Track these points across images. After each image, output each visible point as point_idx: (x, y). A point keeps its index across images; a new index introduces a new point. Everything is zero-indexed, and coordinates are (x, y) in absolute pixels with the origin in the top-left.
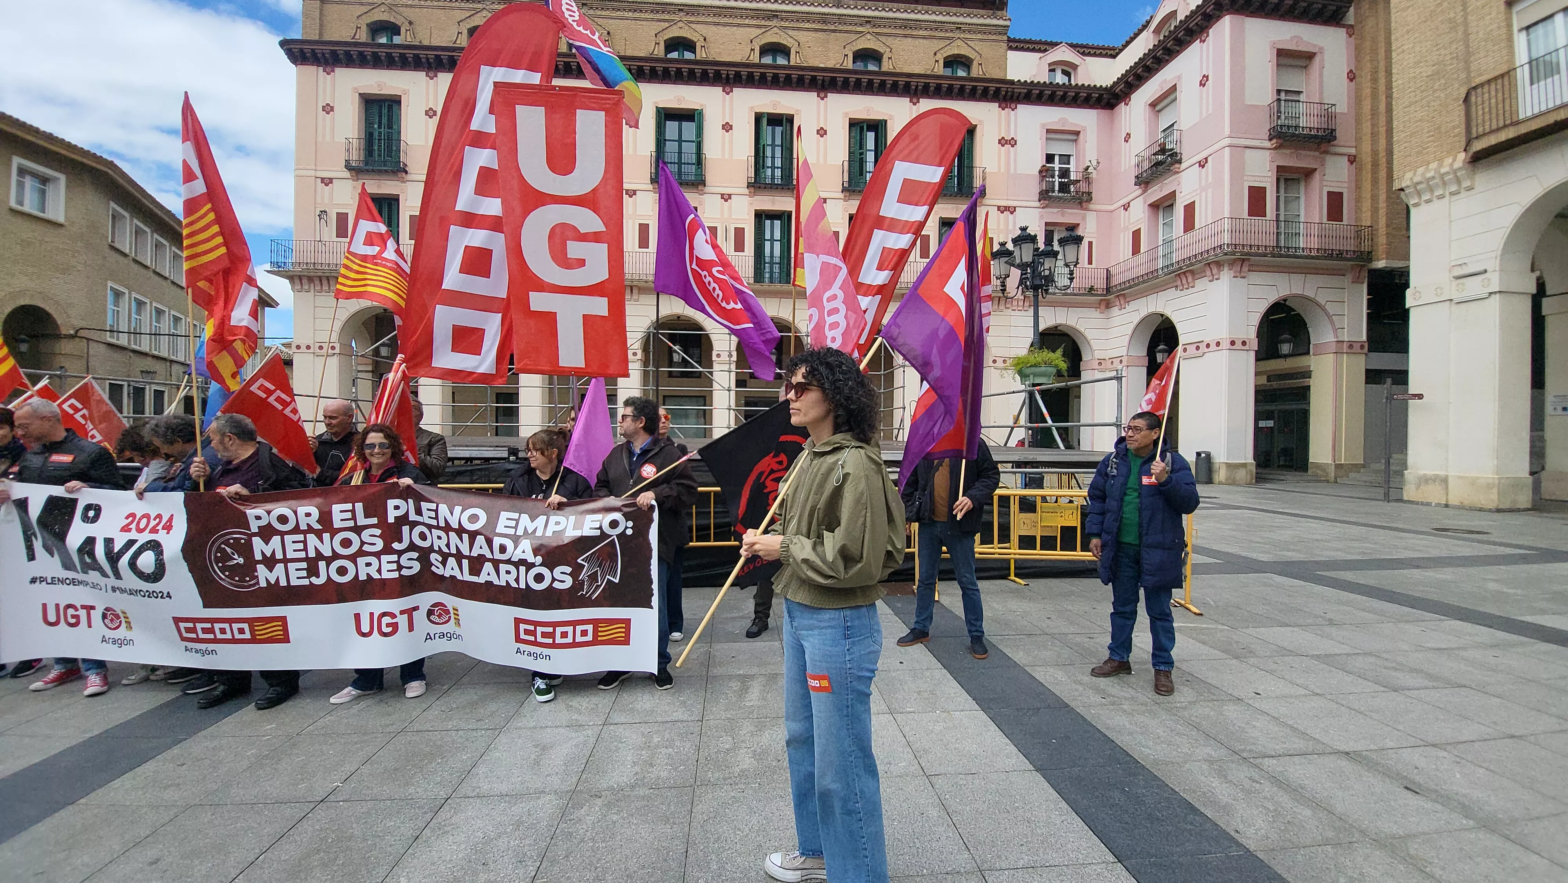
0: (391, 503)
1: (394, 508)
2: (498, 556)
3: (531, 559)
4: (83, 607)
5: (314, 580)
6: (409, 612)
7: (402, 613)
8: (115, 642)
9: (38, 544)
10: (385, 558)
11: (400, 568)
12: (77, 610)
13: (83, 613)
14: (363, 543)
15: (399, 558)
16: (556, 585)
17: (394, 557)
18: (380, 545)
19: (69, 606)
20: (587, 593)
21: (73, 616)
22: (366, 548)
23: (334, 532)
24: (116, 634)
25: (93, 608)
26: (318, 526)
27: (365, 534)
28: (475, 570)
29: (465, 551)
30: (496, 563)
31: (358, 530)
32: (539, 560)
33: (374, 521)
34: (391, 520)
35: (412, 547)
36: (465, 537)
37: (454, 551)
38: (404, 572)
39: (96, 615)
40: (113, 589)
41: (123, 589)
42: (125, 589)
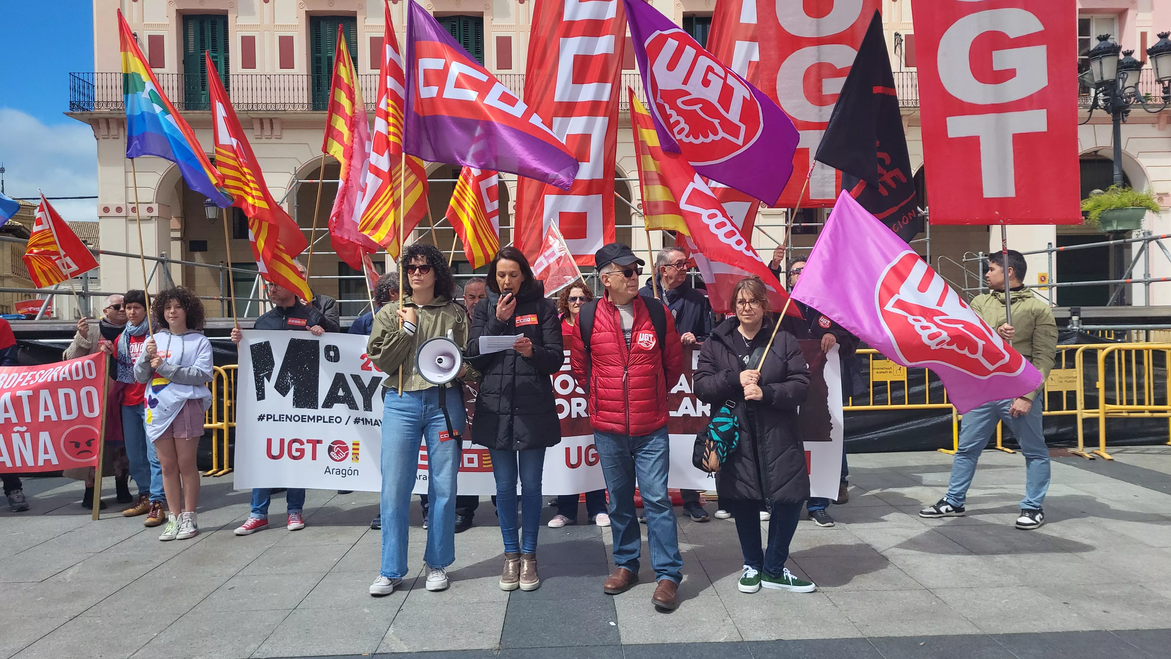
4: (310, 441)
8: (339, 472)
9: (269, 386)
12: (302, 443)
13: (308, 448)
19: (295, 441)
21: (297, 450)
24: (341, 465)
25: (320, 441)
40: (357, 421)
41: (369, 420)
42: (371, 420)
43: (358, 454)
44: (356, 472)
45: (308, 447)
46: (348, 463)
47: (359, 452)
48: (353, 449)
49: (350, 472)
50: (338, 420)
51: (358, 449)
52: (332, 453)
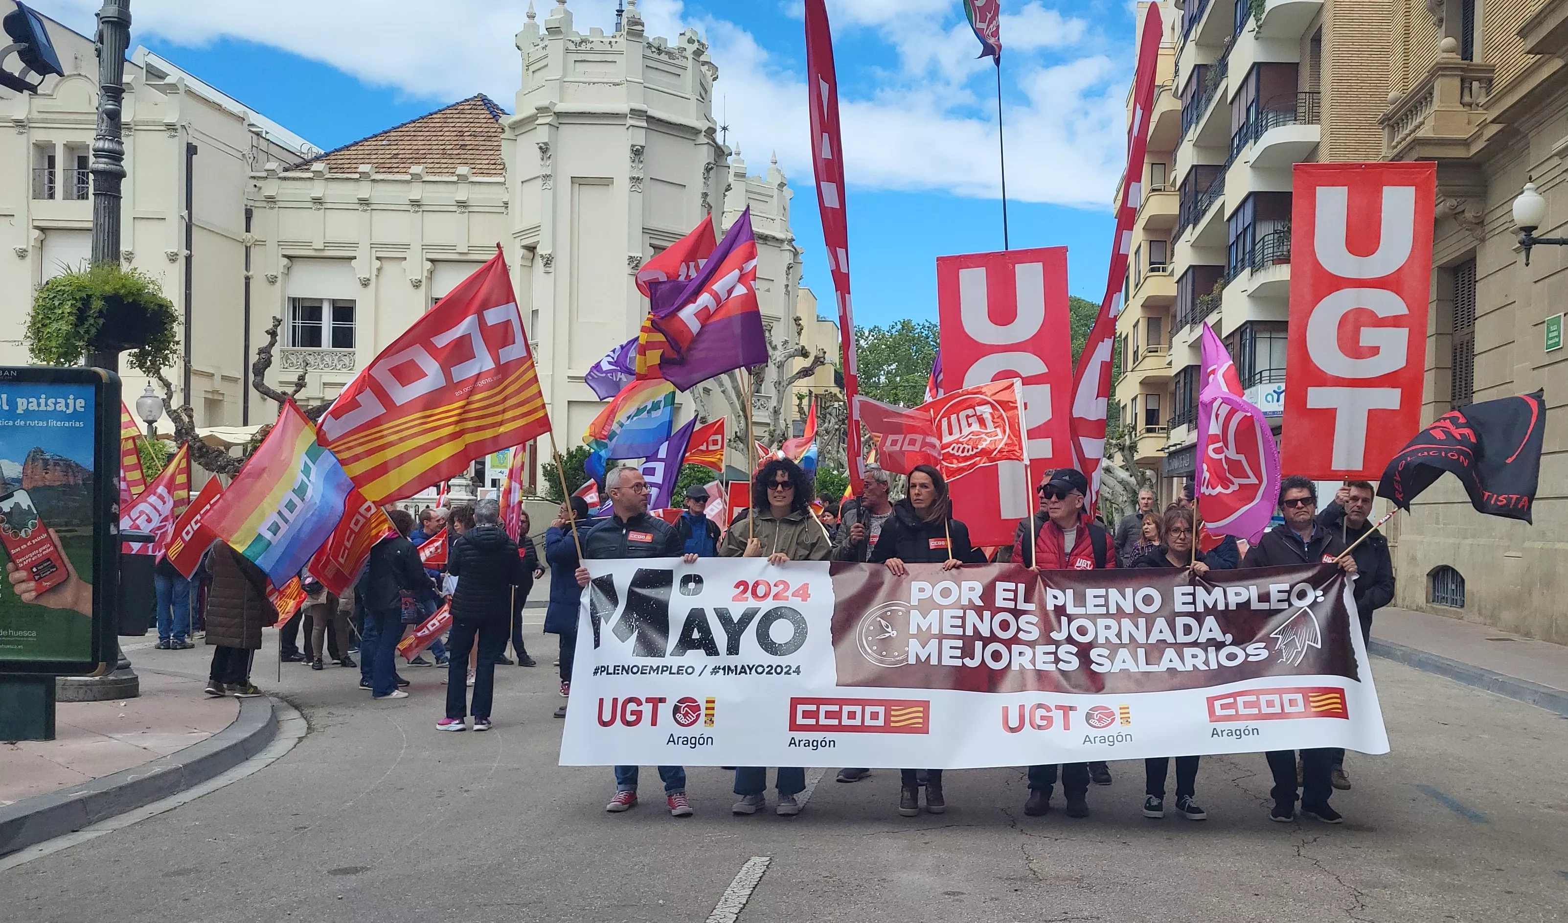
0: (1050, 591)
1: (1053, 597)
2: (1181, 638)
3: (1220, 637)
4: (648, 700)
5: (968, 662)
6: (1067, 710)
7: (1058, 708)
10: (1040, 649)
11: (1057, 660)
14: (1019, 629)
15: (1057, 649)
16: (1250, 659)
17: (1052, 648)
18: (1035, 634)
20: (1287, 660)
22: (1022, 635)
23: (995, 611)
24: (689, 732)
25: (662, 700)
26: (980, 603)
27: (1023, 619)
28: (1154, 658)
29: (1140, 637)
30: (1179, 648)
31: (1017, 613)
32: (1229, 638)
33: (1034, 607)
34: (1049, 609)
35: (1070, 640)
36: (1142, 622)
37: (1126, 640)
38: (1064, 667)
39: (666, 711)
40: (715, 670)
41: (733, 668)
42: (736, 667)
43: (713, 715)
44: (710, 740)
45: (647, 709)
46: (699, 729)
47: (715, 712)
48: (707, 709)
49: (701, 741)
50: (690, 670)
51: (713, 709)
52: (678, 716)
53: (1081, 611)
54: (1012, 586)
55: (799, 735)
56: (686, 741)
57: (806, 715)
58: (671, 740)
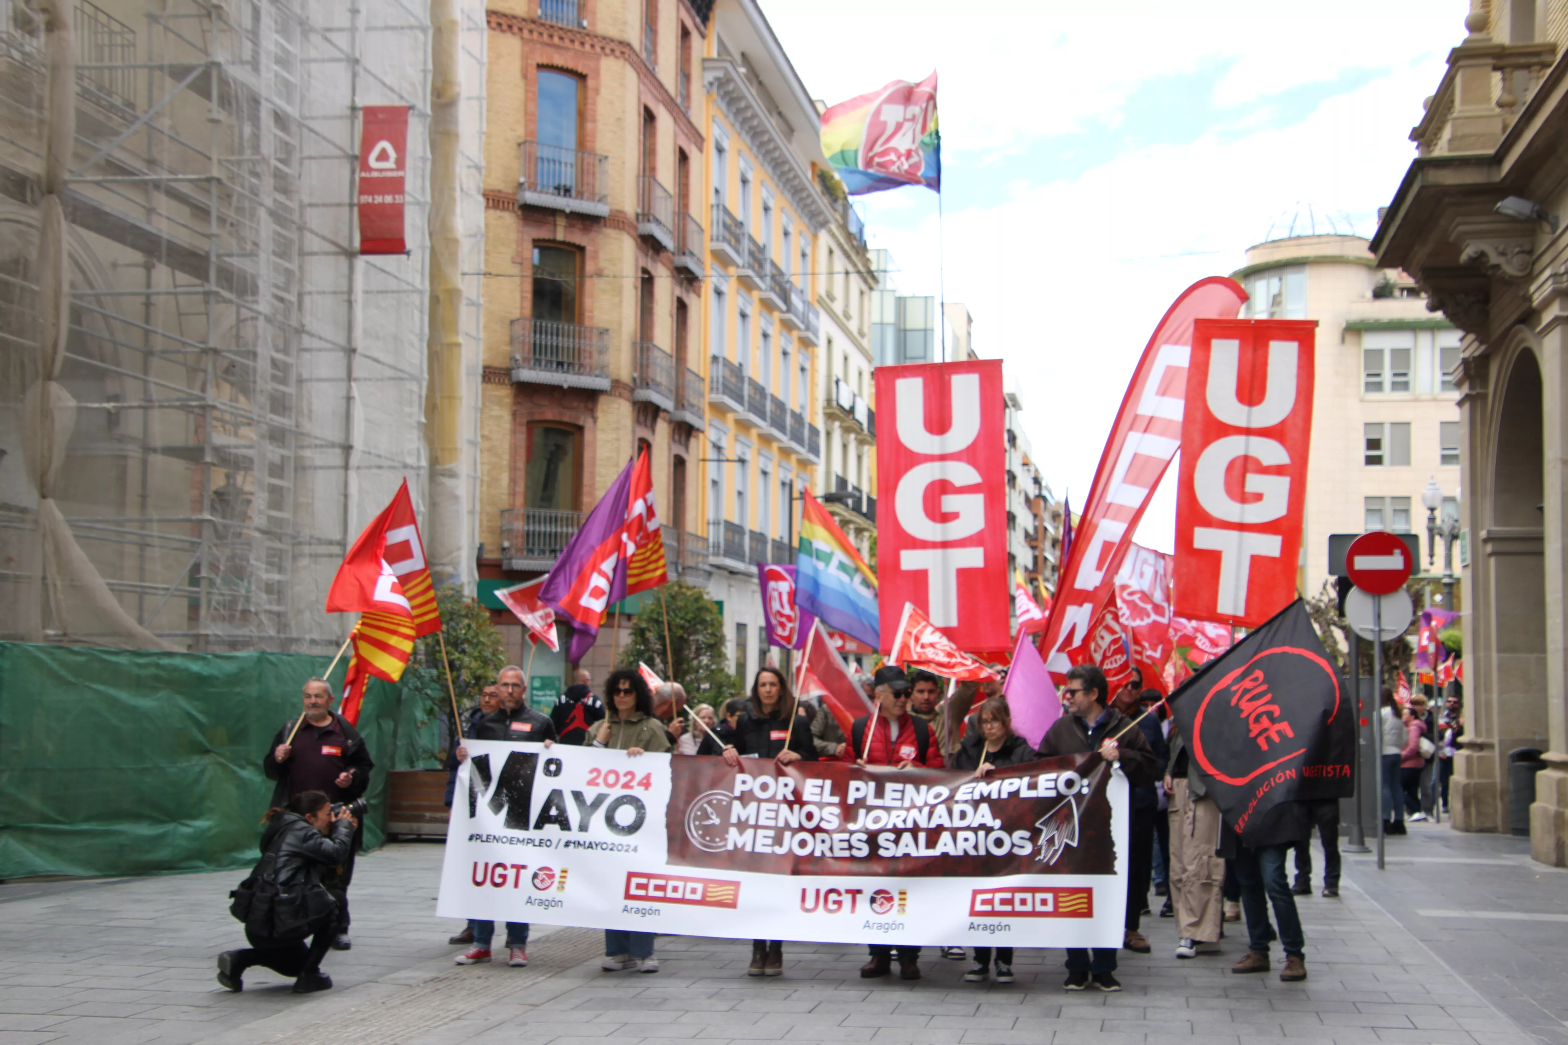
0: (853, 784)
1: (856, 790)
2: (957, 823)
3: (991, 824)
4: (514, 866)
5: (778, 849)
6: (854, 893)
7: (848, 891)
9: (483, 803)
10: (838, 837)
11: (850, 847)
12: (506, 869)
13: (512, 873)
14: (822, 819)
15: (851, 838)
16: (1015, 850)
17: (847, 837)
18: (836, 823)
19: (499, 865)
20: (1044, 858)
21: (501, 876)
22: (824, 825)
23: (803, 804)
24: (546, 897)
25: (526, 867)
26: (791, 797)
27: (826, 811)
28: (931, 843)
29: (923, 824)
31: (821, 805)
32: (999, 824)
33: (836, 799)
34: (851, 801)
35: (863, 829)
36: (926, 809)
37: (911, 826)
38: (855, 853)
39: (526, 876)
40: (568, 844)
41: (582, 842)
42: (585, 842)
43: (566, 883)
44: (560, 904)
46: (552, 893)
47: (568, 880)
48: (560, 877)
49: (553, 904)
50: (549, 843)
51: (565, 877)
52: (537, 881)
53: (879, 802)
54: (819, 782)
55: (632, 903)
56: (541, 903)
57: (639, 886)
58: (529, 901)
